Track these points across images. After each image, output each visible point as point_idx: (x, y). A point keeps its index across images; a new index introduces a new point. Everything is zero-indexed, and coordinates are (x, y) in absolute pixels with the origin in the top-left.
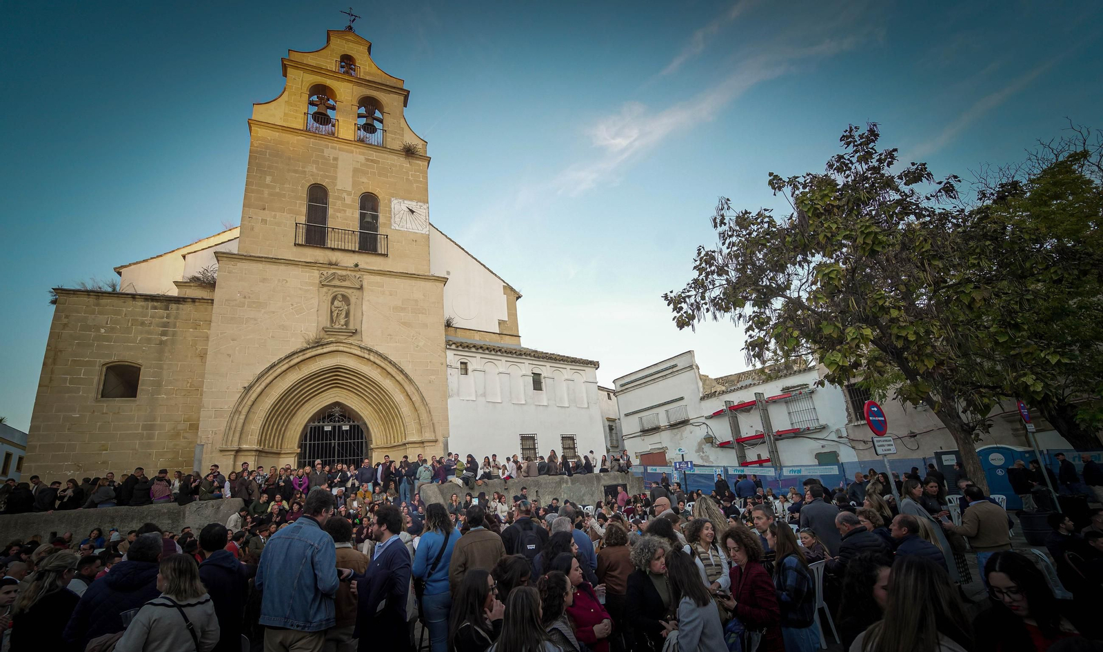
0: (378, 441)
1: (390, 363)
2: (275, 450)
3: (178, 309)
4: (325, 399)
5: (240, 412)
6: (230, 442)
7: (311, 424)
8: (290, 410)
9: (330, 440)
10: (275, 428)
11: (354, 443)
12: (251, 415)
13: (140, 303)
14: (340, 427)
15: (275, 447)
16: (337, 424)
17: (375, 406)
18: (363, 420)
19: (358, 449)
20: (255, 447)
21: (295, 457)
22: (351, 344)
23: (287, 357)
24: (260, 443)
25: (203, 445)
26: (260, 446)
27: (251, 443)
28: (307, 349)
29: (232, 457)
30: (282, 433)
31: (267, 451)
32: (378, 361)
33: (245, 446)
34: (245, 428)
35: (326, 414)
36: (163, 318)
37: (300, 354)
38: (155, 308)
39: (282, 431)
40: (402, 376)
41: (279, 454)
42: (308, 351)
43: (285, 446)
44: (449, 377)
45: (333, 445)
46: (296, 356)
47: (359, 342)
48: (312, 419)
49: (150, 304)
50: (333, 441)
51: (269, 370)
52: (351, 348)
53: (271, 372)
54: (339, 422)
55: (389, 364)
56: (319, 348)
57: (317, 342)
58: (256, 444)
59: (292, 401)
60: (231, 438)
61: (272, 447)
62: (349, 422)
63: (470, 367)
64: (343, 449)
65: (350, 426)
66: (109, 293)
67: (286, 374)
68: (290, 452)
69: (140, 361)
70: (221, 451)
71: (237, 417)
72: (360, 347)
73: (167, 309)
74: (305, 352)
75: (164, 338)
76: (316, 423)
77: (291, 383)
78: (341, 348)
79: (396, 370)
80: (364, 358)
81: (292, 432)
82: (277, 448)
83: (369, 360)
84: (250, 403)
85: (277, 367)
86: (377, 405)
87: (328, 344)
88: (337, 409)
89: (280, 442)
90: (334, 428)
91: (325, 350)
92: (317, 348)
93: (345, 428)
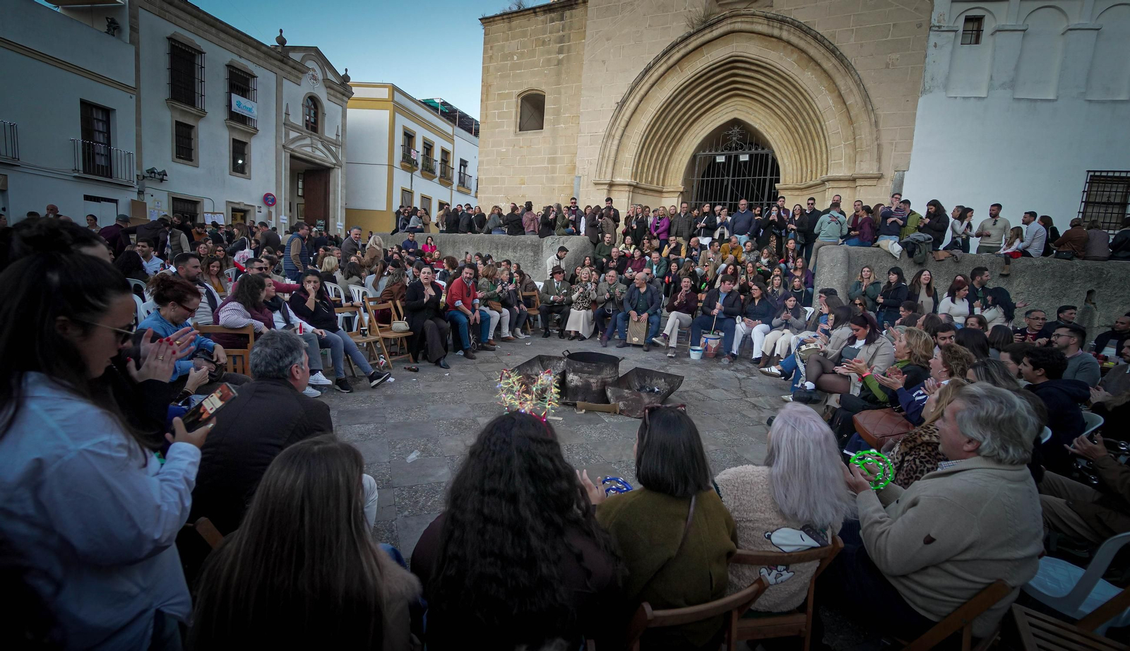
0: (788, 179)
1: (815, 38)
2: (654, 186)
3: (571, 17)
4: (719, 114)
5: (614, 136)
6: (603, 174)
7: (701, 153)
8: (673, 134)
9: (723, 176)
10: (655, 157)
11: (754, 180)
12: (625, 138)
13: (541, 18)
14: (737, 157)
15: (655, 182)
16: (734, 153)
17: (788, 122)
18: (770, 148)
19: (758, 190)
20: (628, 180)
21: (678, 197)
22: (753, 15)
23: (665, 53)
24: (635, 175)
25: (580, 177)
26: (635, 180)
27: (624, 176)
28: (691, 35)
29: (606, 191)
30: (664, 165)
31: (644, 186)
32: (794, 40)
33: (619, 179)
34: (619, 156)
35: (718, 138)
36: (559, 31)
37: (682, 46)
38: (552, 20)
39: (665, 162)
40: (834, 60)
41: (661, 192)
42: (692, 39)
43: (668, 182)
44: (931, 51)
45: (725, 183)
46: (677, 49)
47: (766, 10)
48: (702, 147)
49: (549, 16)
50: (726, 178)
51: (644, 76)
52: (752, 23)
53: (646, 79)
54: (736, 149)
55: (813, 42)
56: (707, 31)
57: (705, 22)
58: (630, 177)
59: (675, 121)
60: (604, 169)
61: (651, 182)
62: (750, 149)
63: (988, 27)
64: (737, 190)
65: (751, 156)
66: (516, 12)
67: (664, 80)
68: (672, 190)
69: (543, 88)
70: (596, 184)
71: (610, 142)
72: (766, 17)
73: (562, 19)
74: (688, 42)
75: (561, 56)
76: (707, 152)
77: (671, 93)
78: (738, 26)
79: (823, 51)
80: (772, 36)
81: (677, 163)
82: (658, 184)
83: (780, 39)
84: (623, 124)
85: (653, 70)
86: (791, 121)
87: (719, 21)
88: (736, 130)
89: (662, 176)
90: (728, 158)
91: (715, 33)
92: (704, 32)
93: (744, 158)
